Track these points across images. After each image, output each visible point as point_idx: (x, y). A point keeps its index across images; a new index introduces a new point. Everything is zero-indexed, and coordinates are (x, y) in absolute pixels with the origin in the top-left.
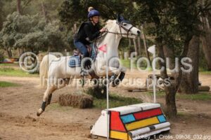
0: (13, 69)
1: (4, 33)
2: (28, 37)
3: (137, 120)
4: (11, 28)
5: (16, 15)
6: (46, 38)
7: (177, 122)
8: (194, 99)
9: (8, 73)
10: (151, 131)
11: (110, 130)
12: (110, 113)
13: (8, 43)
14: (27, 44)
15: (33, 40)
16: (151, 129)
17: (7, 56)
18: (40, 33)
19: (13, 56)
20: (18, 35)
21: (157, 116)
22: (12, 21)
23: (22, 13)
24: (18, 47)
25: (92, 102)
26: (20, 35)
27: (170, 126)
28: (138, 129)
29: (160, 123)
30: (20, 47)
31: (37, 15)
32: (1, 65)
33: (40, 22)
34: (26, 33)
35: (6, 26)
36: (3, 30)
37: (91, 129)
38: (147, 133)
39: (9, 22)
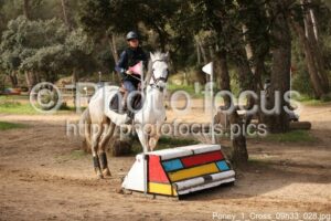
0: (19, 104)
1: (5, 48)
2: (40, 54)
3: (185, 168)
4: (15, 41)
5: (22, 20)
6: (69, 54)
7: (248, 171)
8: (281, 141)
9: (11, 110)
10: (205, 183)
11: (148, 181)
12: (147, 157)
13: (11, 65)
14: (40, 65)
15: (48, 59)
16: (206, 179)
17: (11, 83)
18: (59, 47)
19: (19, 84)
20: (25, 51)
21: (215, 162)
22: (16, 30)
23: (30, 18)
24: (26, 69)
25: (130, 147)
26: (29, 50)
27: (235, 176)
28: (186, 179)
29: (220, 171)
30: (29, 70)
31: (54, 20)
32: (2, 97)
33: (59, 30)
34: (38, 47)
35: (8, 38)
36: (3, 44)
37: (123, 181)
38: (200, 185)
39: (12, 31)
